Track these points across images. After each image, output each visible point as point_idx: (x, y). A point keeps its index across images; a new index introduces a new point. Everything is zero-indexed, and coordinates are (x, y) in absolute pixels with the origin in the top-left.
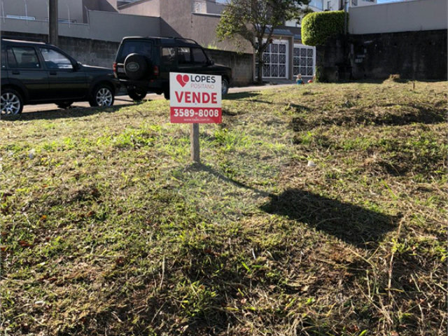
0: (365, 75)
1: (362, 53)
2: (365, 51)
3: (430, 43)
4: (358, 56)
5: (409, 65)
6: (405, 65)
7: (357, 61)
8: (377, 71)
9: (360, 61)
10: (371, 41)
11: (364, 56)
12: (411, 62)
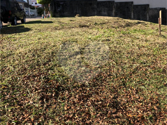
0: (62, 15)
1: (60, 7)
2: (61, 6)
3: (82, 4)
4: (59, 8)
5: (76, 11)
6: (75, 11)
7: (58, 10)
8: (66, 13)
9: (60, 10)
10: (63, 3)
11: (61, 8)
12: (77, 10)
